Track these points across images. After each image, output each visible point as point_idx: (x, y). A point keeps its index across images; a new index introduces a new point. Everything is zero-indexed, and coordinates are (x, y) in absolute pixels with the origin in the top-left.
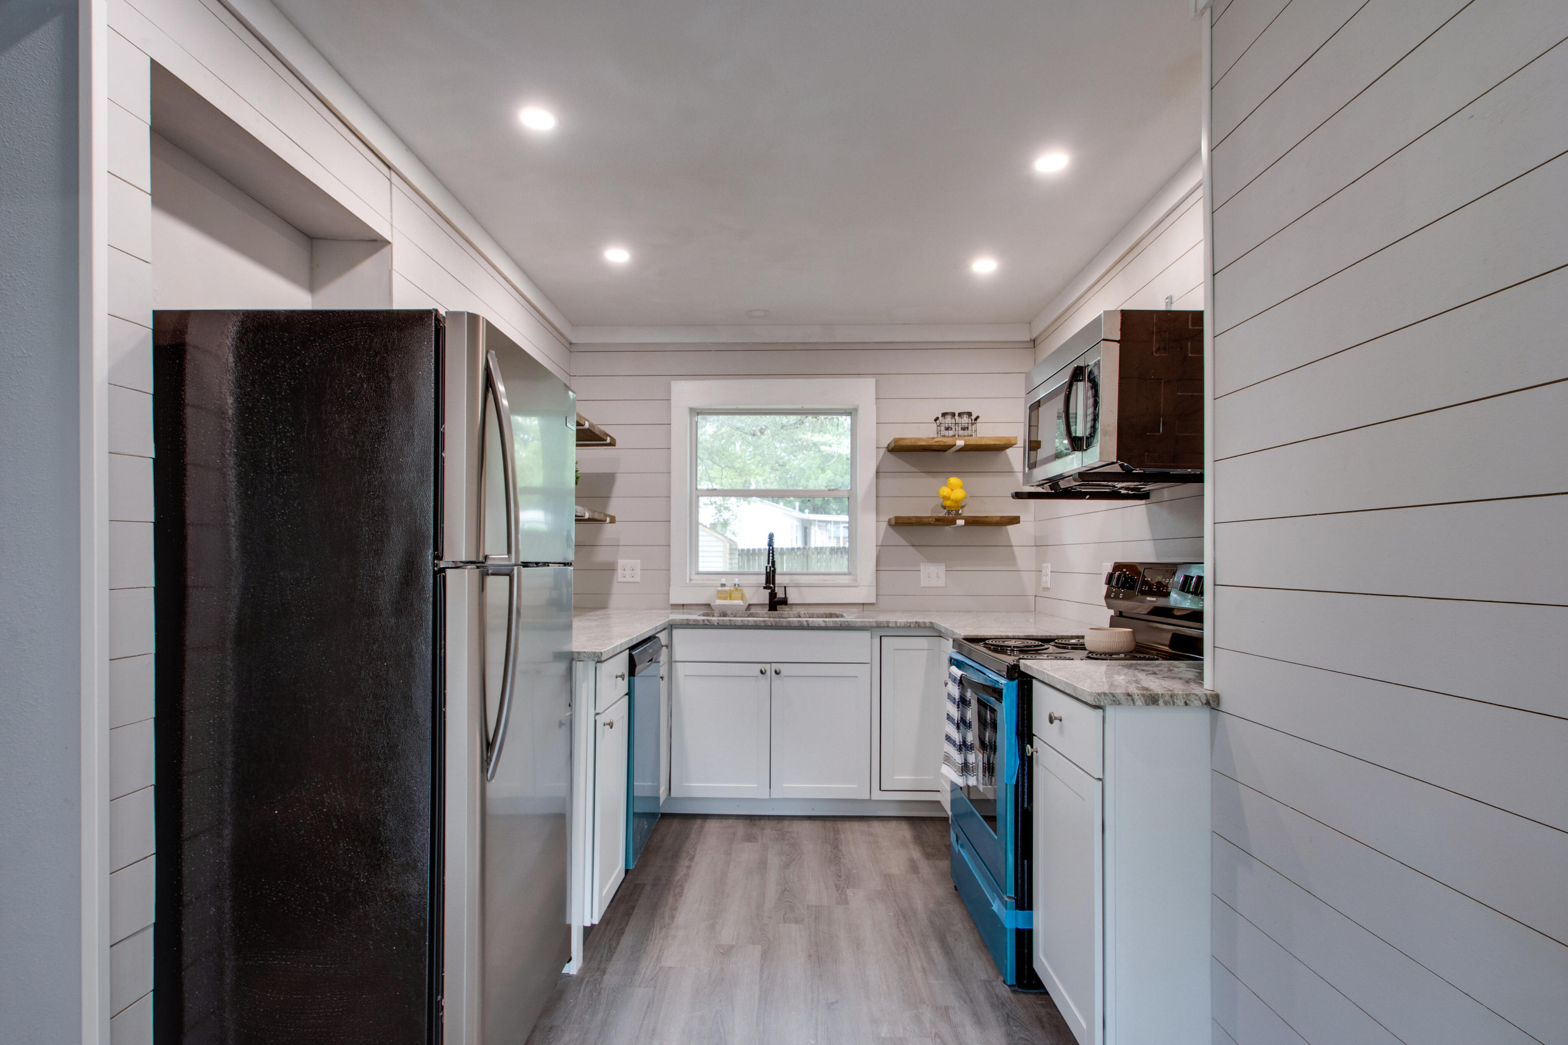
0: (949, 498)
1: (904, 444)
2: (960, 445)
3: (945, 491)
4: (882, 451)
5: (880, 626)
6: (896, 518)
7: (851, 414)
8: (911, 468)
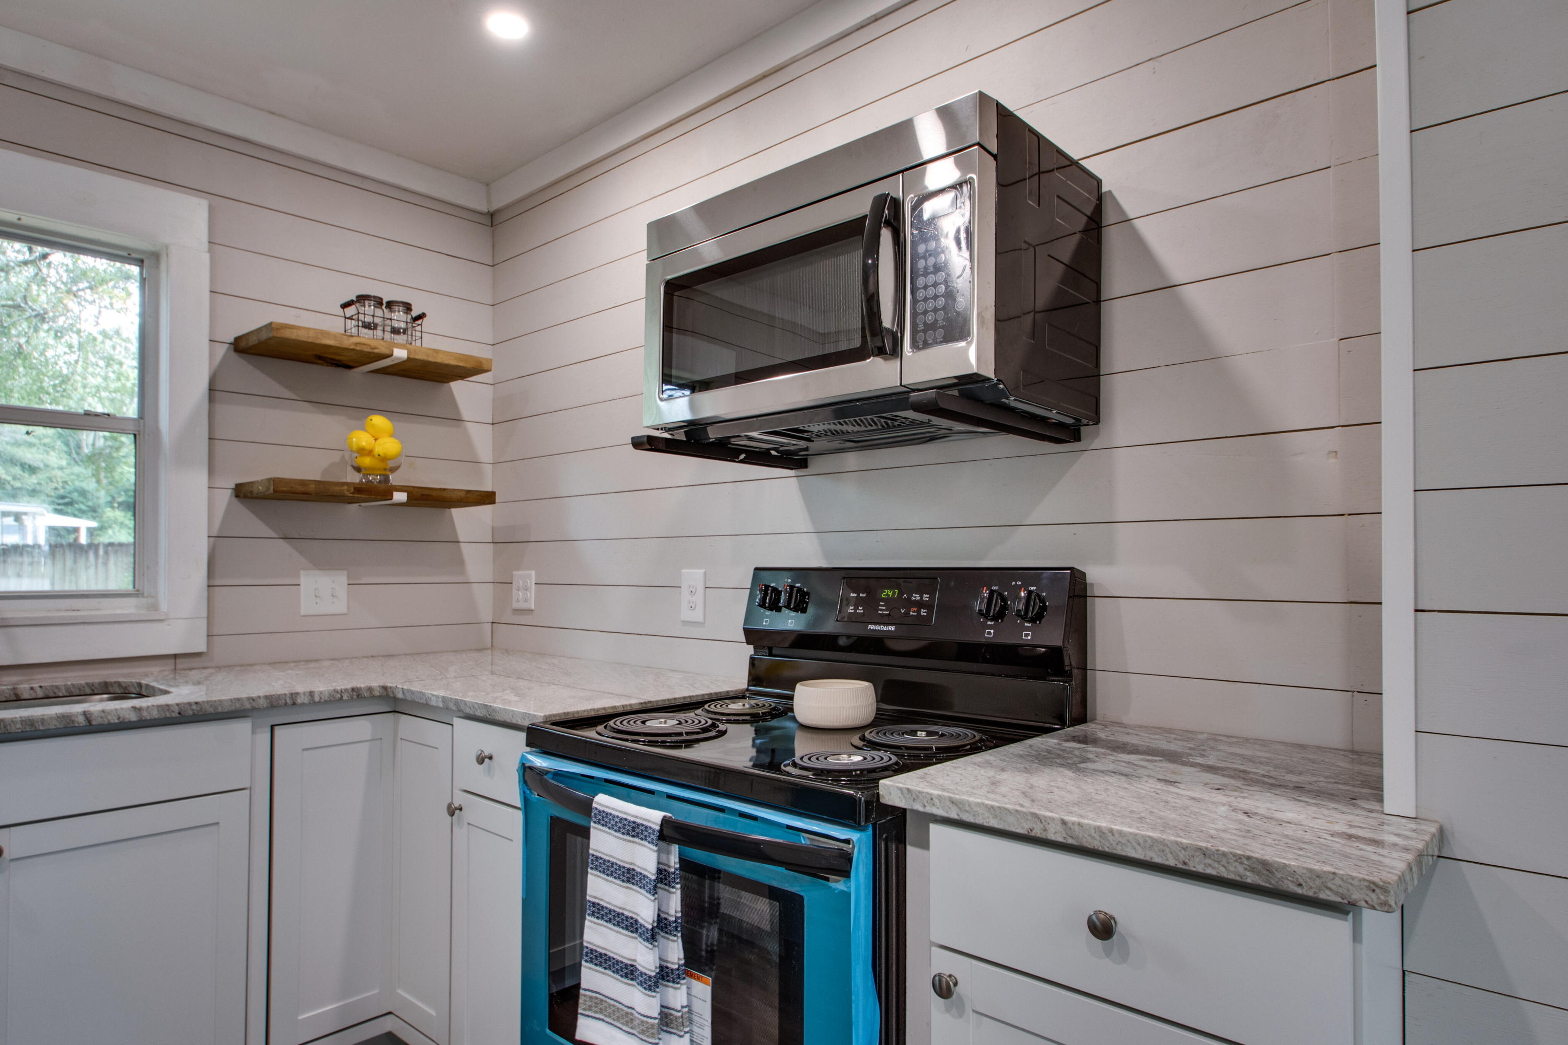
0: (370, 453)
1: (293, 337)
2: (397, 358)
3: (361, 439)
4: (222, 350)
5: (274, 704)
6: (275, 481)
7: (142, 261)
8: (286, 393)
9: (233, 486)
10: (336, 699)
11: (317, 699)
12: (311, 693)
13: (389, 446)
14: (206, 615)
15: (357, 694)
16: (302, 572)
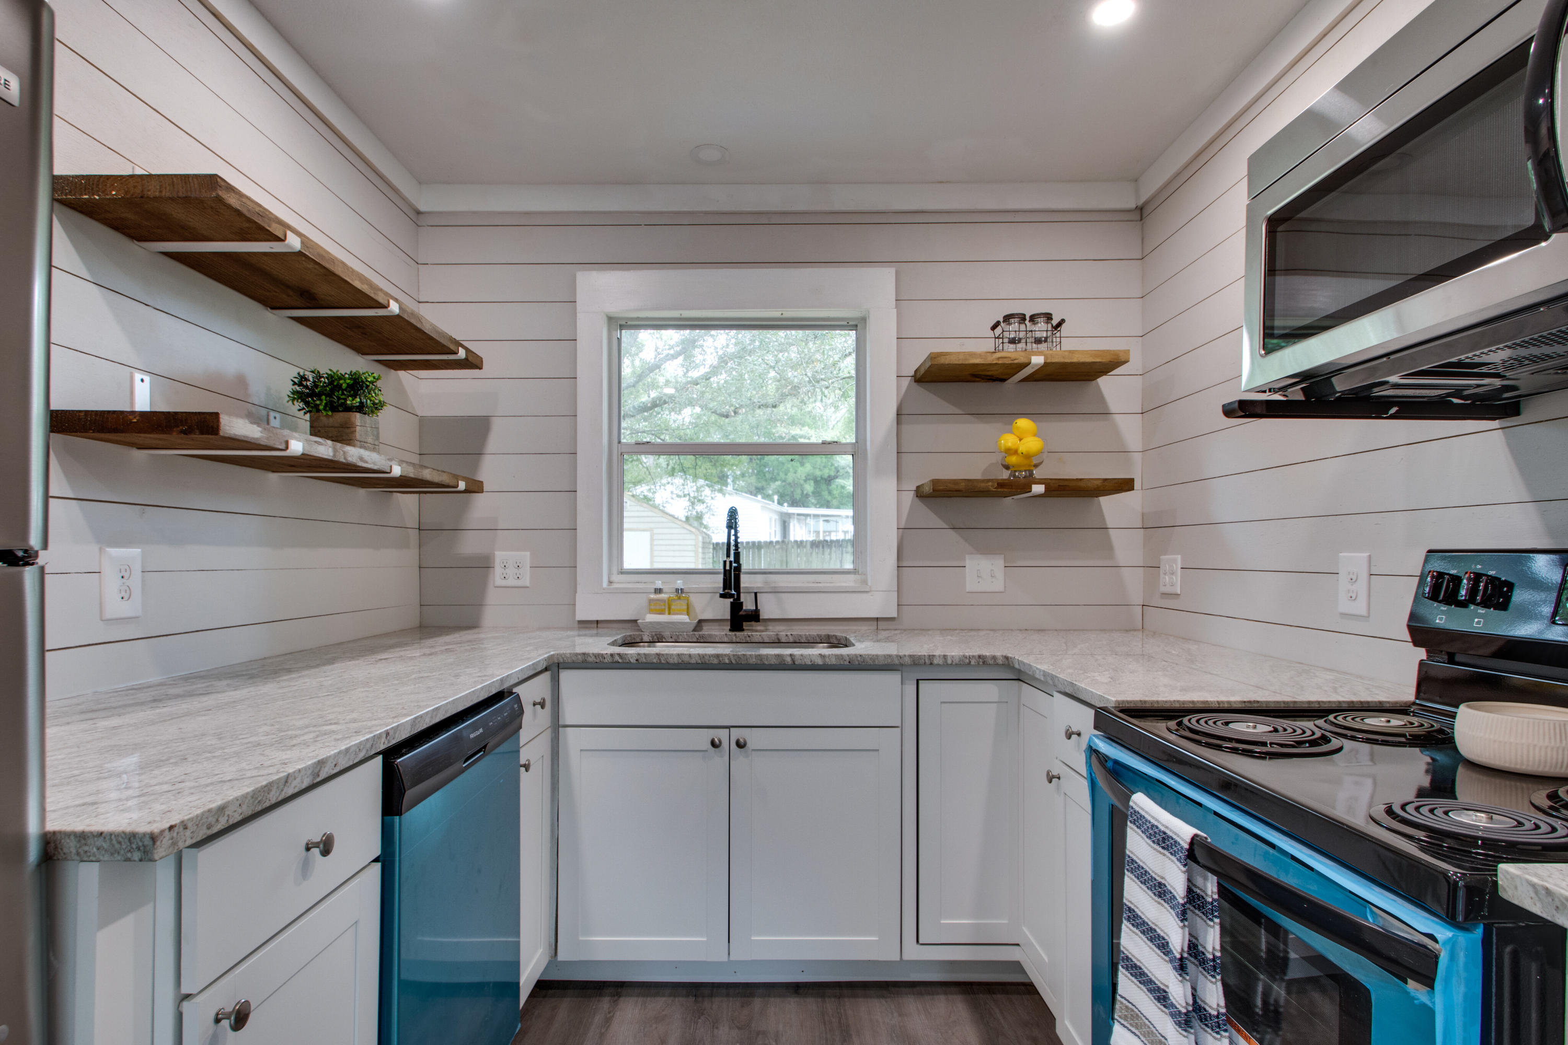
0: (1015, 452)
1: (947, 362)
2: (1036, 365)
3: (1008, 440)
4: (906, 382)
5: (917, 662)
6: (935, 482)
7: (856, 326)
8: (951, 409)
9: (914, 488)
10: (965, 663)
11: (949, 662)
12: (945, 657)
13: (1032, 444)
14: (896, 589)
15: (983, 661)
16: (967, 556)
